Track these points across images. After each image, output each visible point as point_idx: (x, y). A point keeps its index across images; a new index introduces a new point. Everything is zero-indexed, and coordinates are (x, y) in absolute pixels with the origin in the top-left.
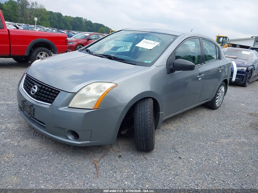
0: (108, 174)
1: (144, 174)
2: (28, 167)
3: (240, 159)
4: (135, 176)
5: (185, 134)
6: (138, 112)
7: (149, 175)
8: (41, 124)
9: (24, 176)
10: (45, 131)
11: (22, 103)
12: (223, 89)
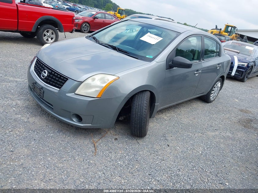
0: (104, 153)
1: (135, 156)
2: (37, 141)
3: (221, 152)
4: (127, 157)
5: (176, 125)
6: (136, 103)
7: (140, 157)
8: (49, 105)
9: (33, 149)
10: (52, 112)
11: (33, 84)
12: (219, 84)
